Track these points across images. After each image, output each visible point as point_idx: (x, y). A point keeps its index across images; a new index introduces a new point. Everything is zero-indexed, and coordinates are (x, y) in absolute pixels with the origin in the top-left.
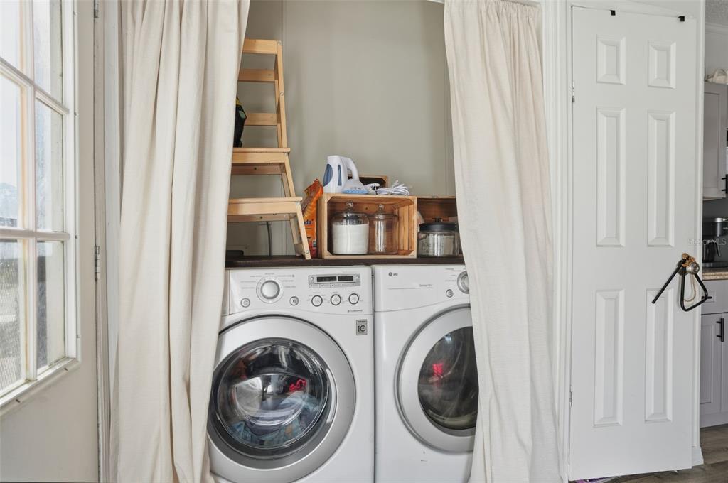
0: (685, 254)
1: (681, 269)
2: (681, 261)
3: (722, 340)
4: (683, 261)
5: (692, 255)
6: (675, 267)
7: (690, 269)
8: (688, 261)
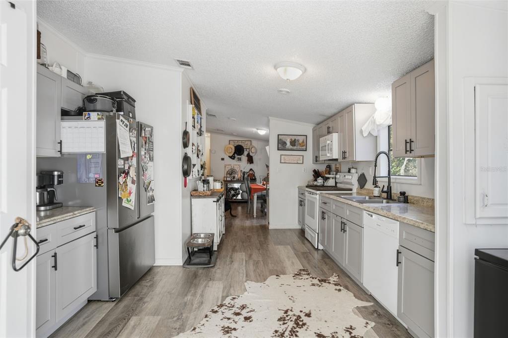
0: (18, 218)
1: (14, 234)
2: (14, 225)
3: (56, 269)
4: (16, 225)
5: (24, 217)
6: (8, 231)
7: (22, 231)
8: (20, 225)
